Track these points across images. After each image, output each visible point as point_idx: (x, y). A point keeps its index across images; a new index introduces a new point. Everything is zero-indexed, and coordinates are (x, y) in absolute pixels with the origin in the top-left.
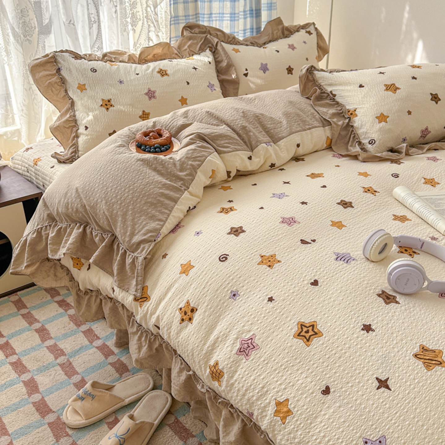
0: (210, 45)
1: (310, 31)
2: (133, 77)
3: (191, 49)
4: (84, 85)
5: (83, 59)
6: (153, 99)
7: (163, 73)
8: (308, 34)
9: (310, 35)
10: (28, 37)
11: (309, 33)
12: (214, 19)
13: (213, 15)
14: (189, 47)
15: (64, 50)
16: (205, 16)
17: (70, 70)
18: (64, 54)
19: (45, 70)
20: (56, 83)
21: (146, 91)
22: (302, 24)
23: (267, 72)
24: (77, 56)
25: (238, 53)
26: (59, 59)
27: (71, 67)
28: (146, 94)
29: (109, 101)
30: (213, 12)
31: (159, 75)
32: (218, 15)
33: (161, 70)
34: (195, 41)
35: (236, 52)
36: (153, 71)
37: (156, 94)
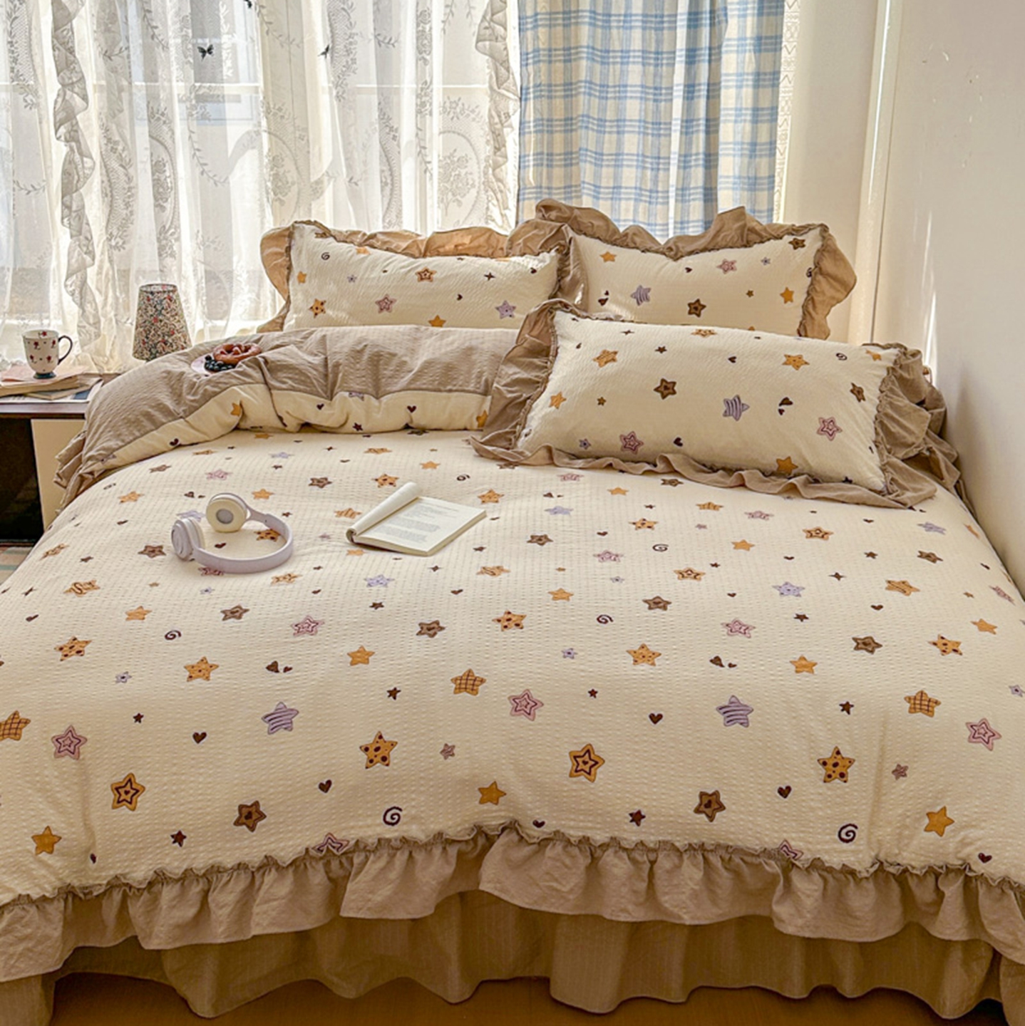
0: (562, 242)
1: (803, 241)
2: (377, 273)
3: (529, 244)
4: (305, 275)
5: (331, 239)
6: (385, 313)
7: (425, 275)
8: (791, 246)
9: (795, 248)
10: (280, 196)
11: (797, 244)
12: (623, 196)
13: (623, 190)
14: (525, 241)
15: (312, 220)
16: (602, 190)
17: (300, 252)
18: (307, 227)
19: (277, 246)
20: (281, 266)
21: (380, 298)
22: (797, 225)
23: (645, 303)
24: (325, 233)
25: (609, 263)
26: (297, 235)
27: (304, 249)
28: (378, 303)
29: (322, 304)
30: (623, 185)
31: (417, 277)
32: (633, 191)
33: (427, 270)
34: (542, 232)
35: (605, 260)
36: (409, 271)
37: (393, 306)
